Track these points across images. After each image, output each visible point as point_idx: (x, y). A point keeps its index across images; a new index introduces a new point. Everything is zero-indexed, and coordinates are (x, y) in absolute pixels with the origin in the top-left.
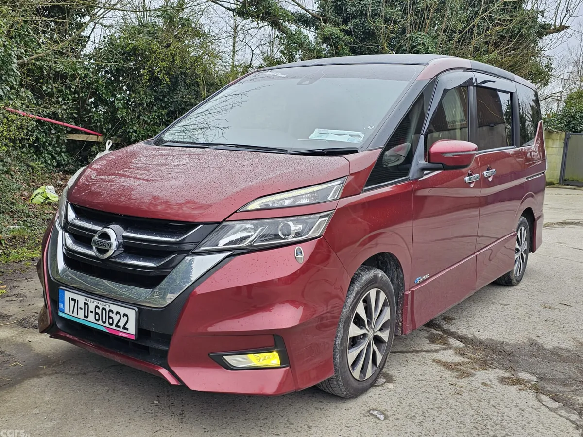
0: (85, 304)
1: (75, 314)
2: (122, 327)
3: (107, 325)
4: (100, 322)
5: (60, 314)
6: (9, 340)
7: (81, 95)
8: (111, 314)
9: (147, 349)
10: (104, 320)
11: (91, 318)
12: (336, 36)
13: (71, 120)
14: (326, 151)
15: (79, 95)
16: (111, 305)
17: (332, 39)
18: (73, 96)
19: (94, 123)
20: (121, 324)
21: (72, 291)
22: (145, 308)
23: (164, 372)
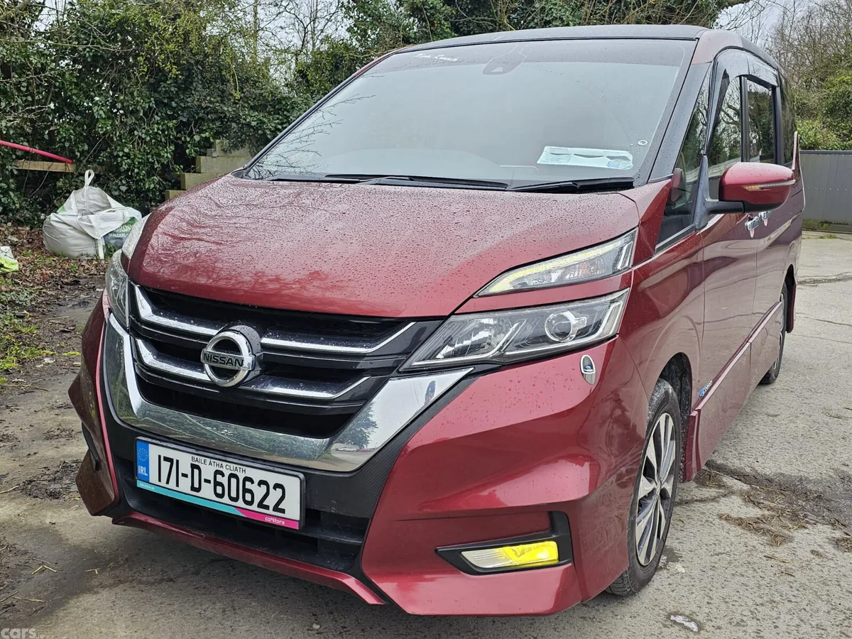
0: (194, 467)
1: (172, 485)
2: (271, 508)
3: (240, 503)
4: (226, 499)
5: (141, 484)
6: (14, 523)
7: (37, 98)
8: (248, 485)
9: (314, 542)
10: (234, 494)
11: (207, 491)
12: (431, 5)
13: (22, 138)
14: (579, 184)
15: (33, 97)
16: (247, 469)
17: (426, 9)
18: (24, 98)
19: (60, 142)
20: (271, 501)
21: (165, 444)
22: (317, 473)
23: (351, 582)
